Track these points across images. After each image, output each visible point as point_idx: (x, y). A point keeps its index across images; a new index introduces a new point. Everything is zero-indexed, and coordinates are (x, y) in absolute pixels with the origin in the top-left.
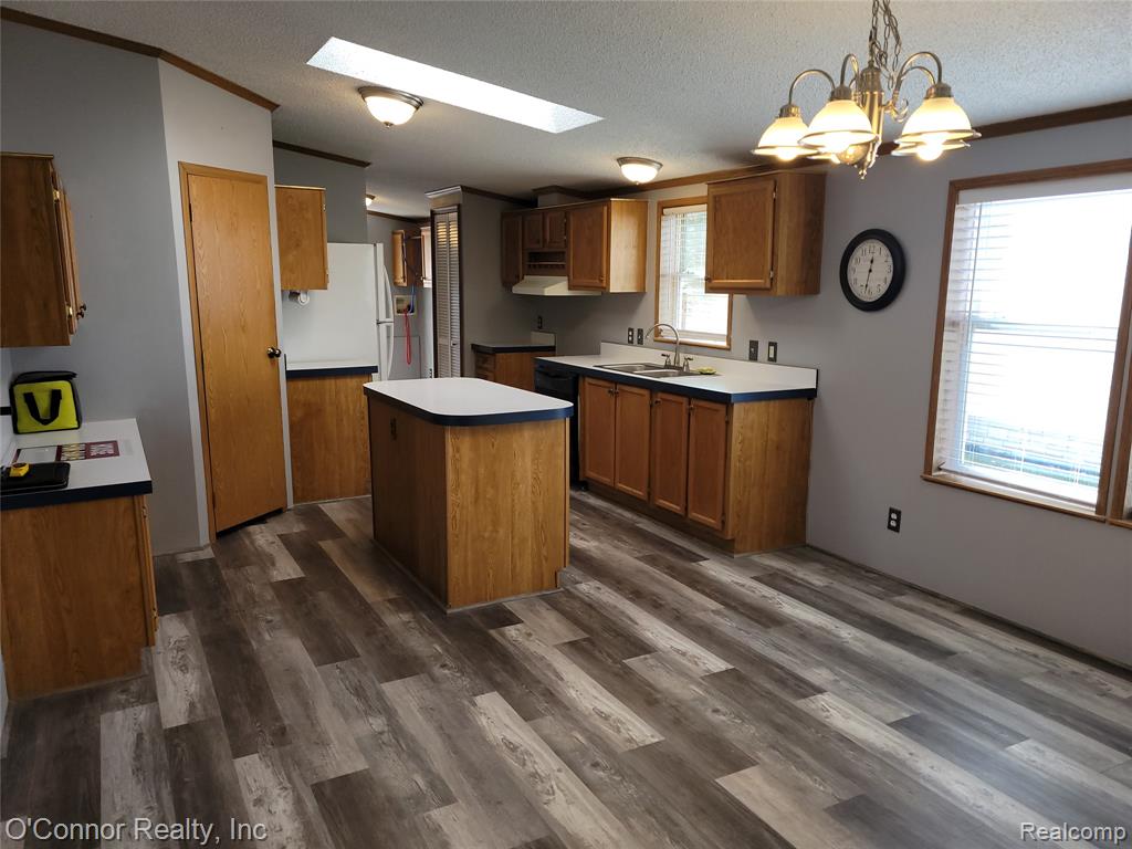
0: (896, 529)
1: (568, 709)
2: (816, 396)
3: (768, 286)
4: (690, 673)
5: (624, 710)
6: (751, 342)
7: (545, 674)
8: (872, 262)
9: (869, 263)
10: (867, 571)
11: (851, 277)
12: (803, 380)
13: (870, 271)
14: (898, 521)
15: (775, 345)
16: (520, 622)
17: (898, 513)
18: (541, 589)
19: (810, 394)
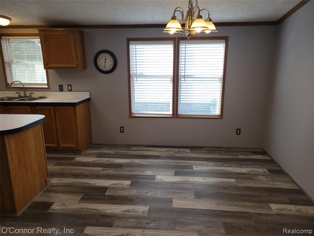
0: (123, 132)
1: (116, 216)
2: (90, 100)
3: (76, 67)
4: (125, 188)
5: (129, 206)
6: (59, 85)
7: (91, 212)
8: (106, 59)
9: (105, 60)
10: (117, 145)
11: (99, 64)
12: (85, 96)
13: (105, 62)
14: (123, 130)
15: (71, 85)
16: (54, 203)
17: (123, 128)
18: (42, 190)
19: (88, 100)
